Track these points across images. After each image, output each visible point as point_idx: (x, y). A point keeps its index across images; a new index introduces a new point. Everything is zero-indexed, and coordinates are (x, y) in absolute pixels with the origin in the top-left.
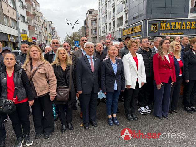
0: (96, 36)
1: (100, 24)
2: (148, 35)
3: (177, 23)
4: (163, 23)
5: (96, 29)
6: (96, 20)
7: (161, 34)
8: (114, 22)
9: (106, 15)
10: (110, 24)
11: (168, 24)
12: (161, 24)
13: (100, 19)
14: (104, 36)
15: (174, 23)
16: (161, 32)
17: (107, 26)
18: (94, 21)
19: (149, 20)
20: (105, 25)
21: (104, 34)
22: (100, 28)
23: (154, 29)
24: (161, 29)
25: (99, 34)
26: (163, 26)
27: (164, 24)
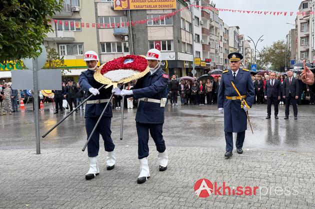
0: (308, 48)
5: (308, 37)
6: (309, 22)
18: (306, 24)
25: (312, 46)
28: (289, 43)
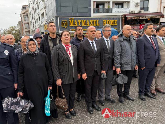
0: (29, 30)
1: (31, 19)
2: (60, 31)
3: (83, 21)
4: (71, 20)
5: (28, 24)
6: (28, 15)
7: (71, 30)
8: (39, 17)
9: (34, 11)
10: (37, 19)
11: (76, 21)
12: (70, 21)
13: (30, 14)
14: (35, 30)
15: (80, 21)
16: (71, 28)
17: (35, 21)
18: (27, 17)
19: (59, 17)
20: (34, 21)
21: (34, 29)
22: (31, 23)
23: (65, 25)
24: (70, 25)
25: (32, 29)
26: (71, 23)
27: (73, 21)
28: (19, 28)
